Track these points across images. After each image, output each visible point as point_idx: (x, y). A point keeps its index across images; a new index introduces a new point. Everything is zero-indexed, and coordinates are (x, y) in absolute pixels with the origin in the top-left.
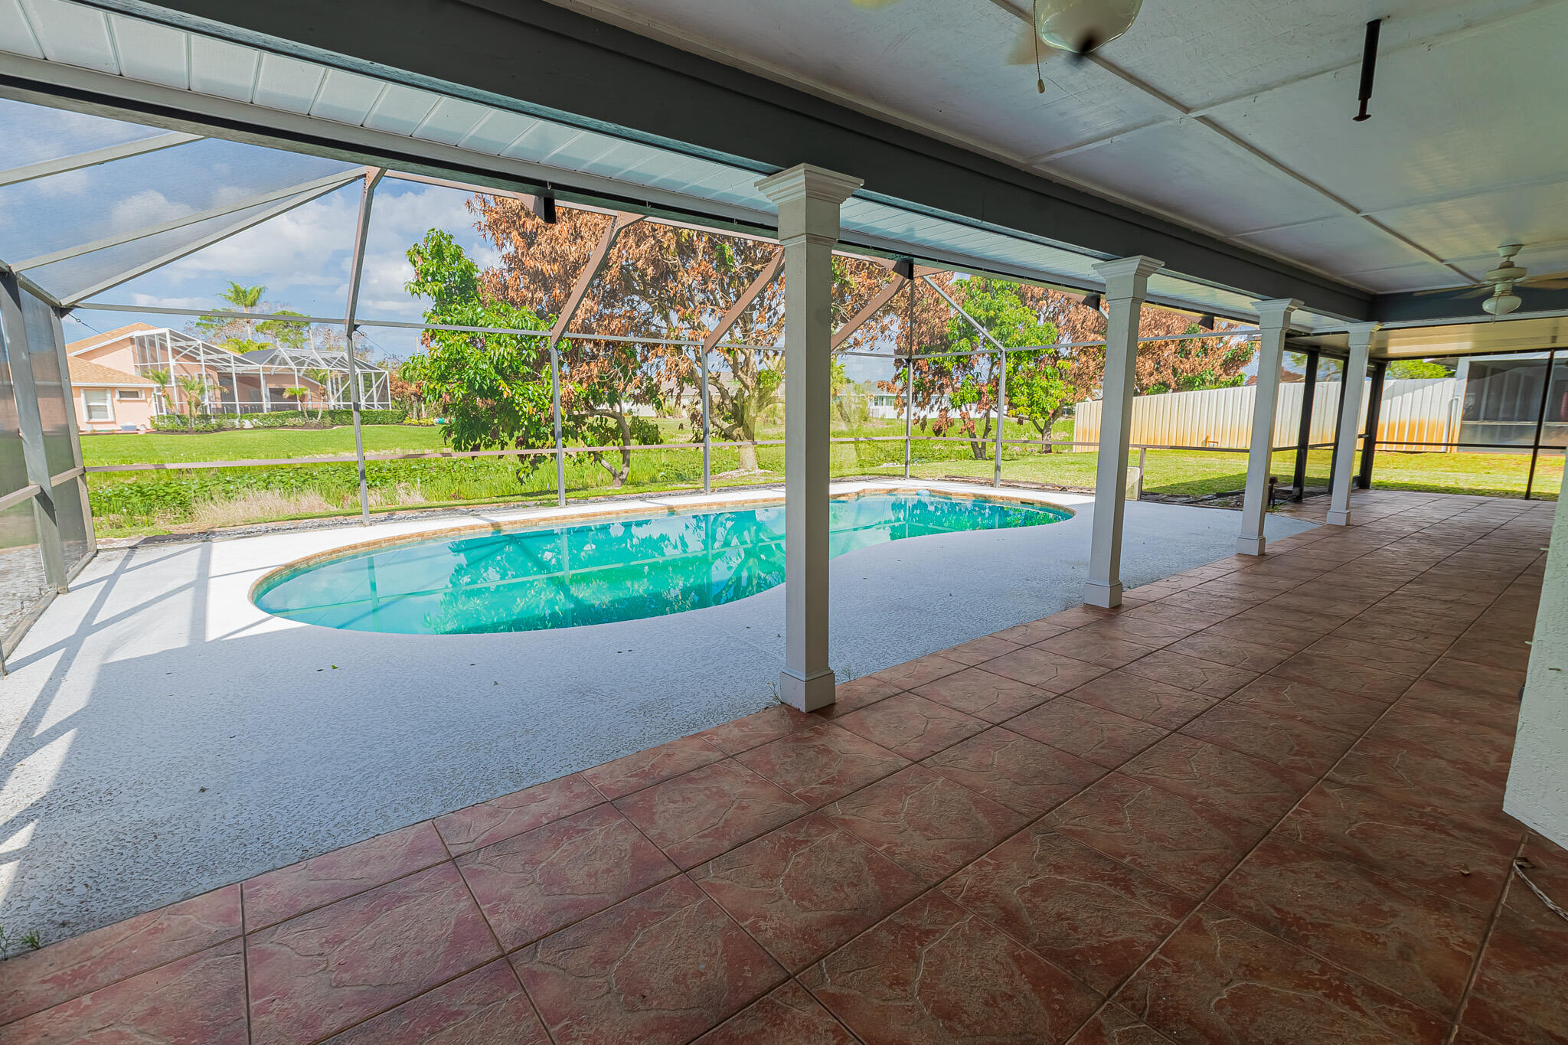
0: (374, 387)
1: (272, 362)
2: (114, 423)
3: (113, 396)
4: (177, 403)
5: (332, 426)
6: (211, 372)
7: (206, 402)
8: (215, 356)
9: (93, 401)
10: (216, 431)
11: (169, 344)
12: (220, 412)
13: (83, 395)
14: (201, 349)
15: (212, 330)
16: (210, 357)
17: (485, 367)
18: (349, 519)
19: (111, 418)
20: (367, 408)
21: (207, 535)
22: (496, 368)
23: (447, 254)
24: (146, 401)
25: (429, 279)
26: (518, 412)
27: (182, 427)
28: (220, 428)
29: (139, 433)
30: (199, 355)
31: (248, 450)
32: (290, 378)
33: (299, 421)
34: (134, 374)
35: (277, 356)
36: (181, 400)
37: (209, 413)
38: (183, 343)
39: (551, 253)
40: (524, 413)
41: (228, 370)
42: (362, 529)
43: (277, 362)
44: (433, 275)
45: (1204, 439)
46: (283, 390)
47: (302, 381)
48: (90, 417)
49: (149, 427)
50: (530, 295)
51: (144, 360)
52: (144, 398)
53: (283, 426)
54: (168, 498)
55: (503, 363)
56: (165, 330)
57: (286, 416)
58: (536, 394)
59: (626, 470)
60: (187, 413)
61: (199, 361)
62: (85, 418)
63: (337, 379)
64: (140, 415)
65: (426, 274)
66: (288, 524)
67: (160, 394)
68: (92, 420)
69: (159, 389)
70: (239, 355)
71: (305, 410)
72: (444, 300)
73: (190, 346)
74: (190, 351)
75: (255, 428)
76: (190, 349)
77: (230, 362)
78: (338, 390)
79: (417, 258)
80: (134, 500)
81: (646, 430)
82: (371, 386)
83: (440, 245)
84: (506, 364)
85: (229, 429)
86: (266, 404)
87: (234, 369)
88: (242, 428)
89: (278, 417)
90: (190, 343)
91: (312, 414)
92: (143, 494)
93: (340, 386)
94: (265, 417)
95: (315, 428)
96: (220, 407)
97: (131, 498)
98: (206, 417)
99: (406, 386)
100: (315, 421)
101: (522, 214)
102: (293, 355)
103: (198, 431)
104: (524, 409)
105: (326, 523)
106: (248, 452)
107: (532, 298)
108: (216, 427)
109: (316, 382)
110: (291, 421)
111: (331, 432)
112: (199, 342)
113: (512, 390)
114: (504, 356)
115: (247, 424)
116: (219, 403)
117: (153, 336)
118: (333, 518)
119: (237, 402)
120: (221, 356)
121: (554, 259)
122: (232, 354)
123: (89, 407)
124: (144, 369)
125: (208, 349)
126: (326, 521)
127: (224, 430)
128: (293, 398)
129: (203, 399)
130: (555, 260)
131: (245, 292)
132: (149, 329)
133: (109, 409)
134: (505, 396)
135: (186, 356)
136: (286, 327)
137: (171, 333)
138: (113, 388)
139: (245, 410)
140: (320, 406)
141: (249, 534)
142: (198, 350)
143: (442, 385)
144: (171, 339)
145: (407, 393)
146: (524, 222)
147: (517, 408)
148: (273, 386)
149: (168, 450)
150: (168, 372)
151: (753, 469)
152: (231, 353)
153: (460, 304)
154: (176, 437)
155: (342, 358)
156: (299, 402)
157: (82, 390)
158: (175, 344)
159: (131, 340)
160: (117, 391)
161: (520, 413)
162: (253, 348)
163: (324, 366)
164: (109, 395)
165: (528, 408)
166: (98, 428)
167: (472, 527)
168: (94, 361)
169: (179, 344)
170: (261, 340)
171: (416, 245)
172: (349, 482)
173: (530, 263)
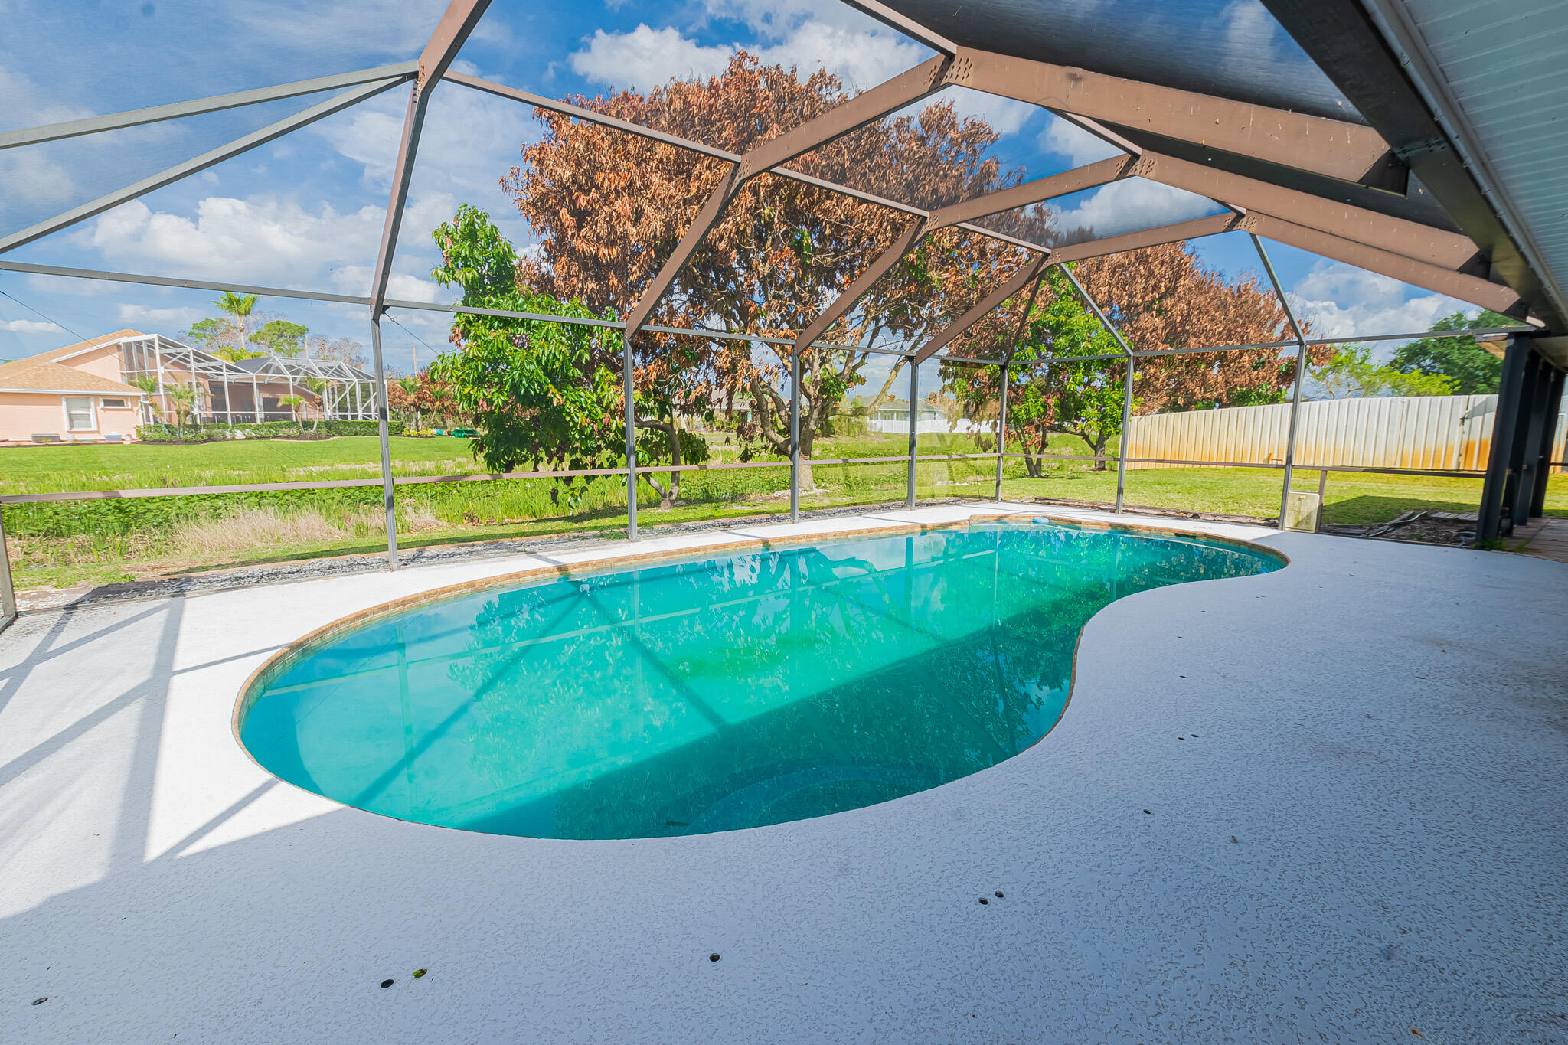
0: (372, 397)
1: (266, 370)
2: (98, 432)
3: (97, 405)
4: (165, 411)
5: (328, 437)
6: (202, 381)
7: (196, 411)
8: (206, 364)
9: (75, 410)
10: (206, 441)
11: (158, 351)
12: (210, 421)
13: (64, 403)
14: (192, 356)
15: (205, 339)
16: (201, 365)
17: (531, 368)
18: (369, 557)
19: (94, 428)
20: (364, 418)
21: (178, 585)
22: (544, 369)
23: (481, 235)
24: (131, 410)
25: (460, 264)
26: (568, 423)
27: (169, 437)
28: (211, 439)
29: (124, 443)
30: (189, 362)
31: (239, 461)
32: (284, 389)
33: (293, 431)
34: (120, 381)
35: (270, 365)
36: (169, 409)
37: (198, 422)
38: (173, 350)
39: (609, 234)
40: (576, 424)
41: (220, 378)
42: (389, 574)
43: (272, 370)
44: (465, 259)
45: (1266, 456)
46: (278, 400)
47: (297, 391)
48: (72, 426)
49: (135, 437)
50: (580, 285)
51: (131, 366)
52: (130, 407)
53: (276, 437)
54: (149, 515)
55: (554, 364)
56: (154, 337)
57: (280, 426)
58: (589, 401)
59: (676, 490)
60: (175, 423)
61: (190, 369)
62: (67, 427)
63: (333, 389)
64: (126, 424)
65: (456, 259)
66: (288, 566)
67: (147, 402)
68: (74, 430)
69: (146, 397)
70: (231, 364)
71: (300, 420)
72: (475, 291)
73: (179, 353)
74: (180, 359)
75: (247, 438)
76: (179, 356)
77: (222, 370)
78: (334, 401)
79: (446, 240)
80: (111, 518)
81: (695, 445)
82: (368, 396)
83: (472, 224)
84: (557, 364)
85: (220, 440)
86: (259, 414)
87: (226, 378)
88: (234, 439)
89: (271, 427)
90: (179, 350)
91: (308, 424)
92: (121, 511)
93: (336, 396)
94: (258, 427)
95: (310, 439)
96: (211, 416)
97: (107, 515)
98: (195, 427)
99: (404, 396)
100: (310, 432)
101: (574, 188)
102: (288, 364)
103: (186, 442)
104: (576, 420)
105: (339, 563)
106: (238, 464)
107: (582, 289)
108: (206, 438)
109: (311, 393)
110: (284, 432)
111: (328, 443)
112: (190, 349)
113: (562, 396)
114: (555, 355)
115: (239, 434)
116: (210, 413)
117: (140, 343)
118: (348, 557)
119: (229, 412)
120: (213, 364)
121: (614, 240)
122: (225, 362)
123: (70, 416)
124: (131, 376)
125: (200, 357)
126: (338, 560)
127: (215, 440)
128: (287, 407)
129: (192, 409)
130: (613, 243)
131: (239, 300)
132: (137, 335)
133: (93, 418)
134: (555, 404)
135: (175, 364)
136: (281, 337)
137: (160, 339)
138: (97, 396)
139: (237, 420)
140: (315, 416)
141: (239, 583)
142: (188, 356)
143: (478, 390)
144: (160, 346)
145: (405, 404)
146: (577, 197)
147: (568, 419)
148: (267, 395)
149: (154, 461)
150: (156, 380)
151: (811, 488)
152: (223, 361)
153: (494, 295)
154: (163, 448)
155: (339, 367)
156: (294, 412)
157: (63, 398)
158: (164, 351)
159: (118, 346)
160: (101, 399)
161: (571, 424)
162: (247, 357)
163: (321, 376)
164: (92, 404)
165: (581, 418)
166: (80, 438)
167: (534, 572)
168: (77, 368)
169: (168, 351)
170: (255, 349)
171: (445, 223)
172: (349, 497)
173: (581, 246)
